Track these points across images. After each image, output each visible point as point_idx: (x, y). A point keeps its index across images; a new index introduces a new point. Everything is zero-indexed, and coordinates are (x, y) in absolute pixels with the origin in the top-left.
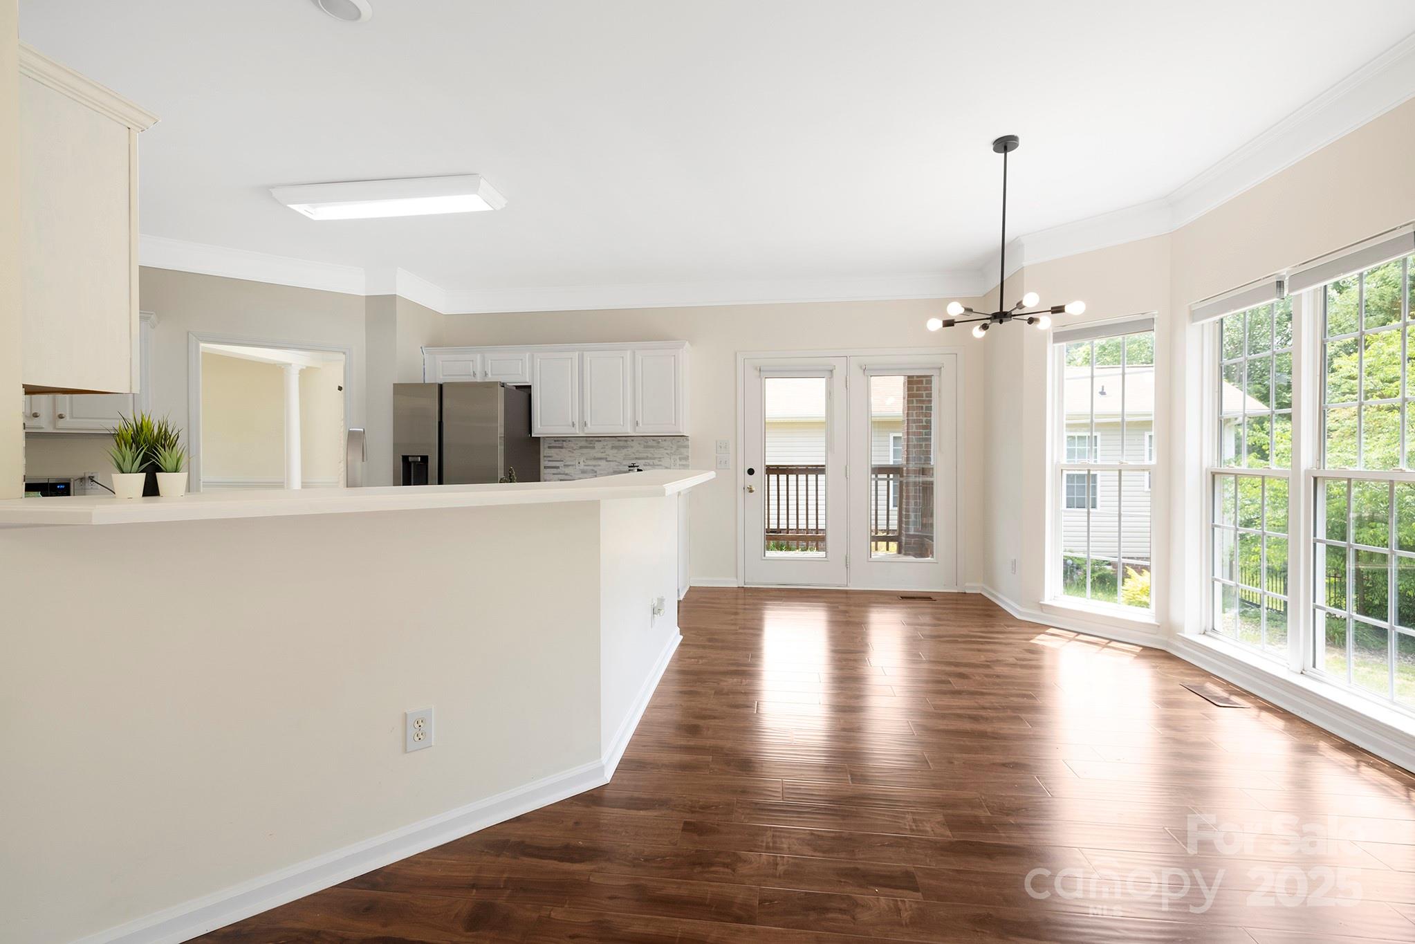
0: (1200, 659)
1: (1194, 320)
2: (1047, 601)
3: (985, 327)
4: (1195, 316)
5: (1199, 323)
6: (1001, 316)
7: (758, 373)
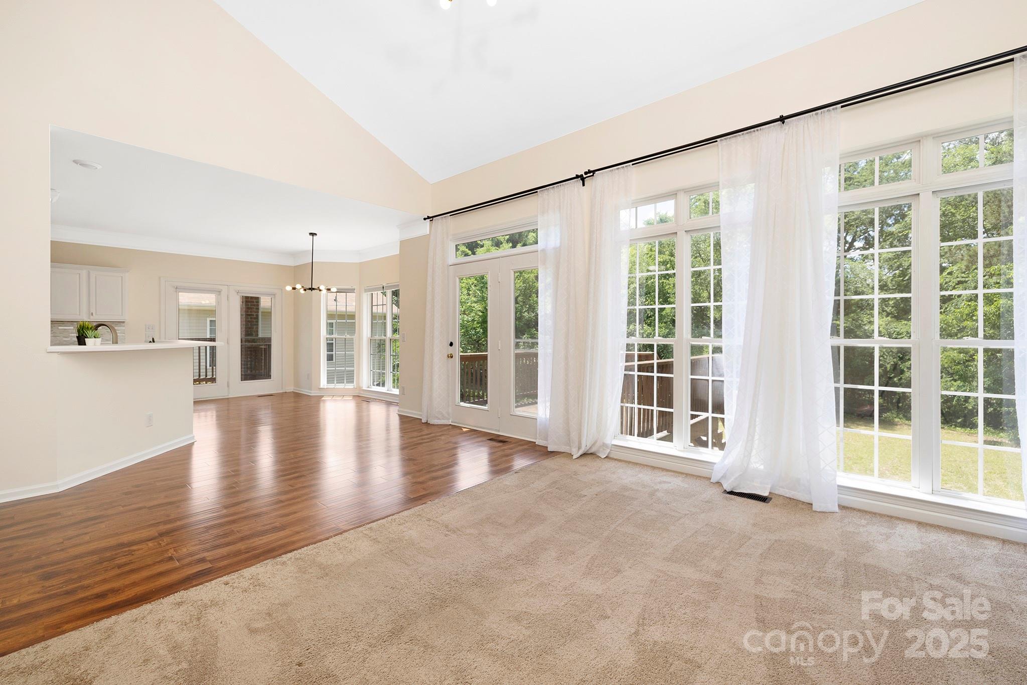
0: (367, 395)
1: (365, 292)
2: (321, 387)
3: (305, 290)
4: (366, 291)
5: (366, 293)
6: (312, 289)
7: (175, 290)
